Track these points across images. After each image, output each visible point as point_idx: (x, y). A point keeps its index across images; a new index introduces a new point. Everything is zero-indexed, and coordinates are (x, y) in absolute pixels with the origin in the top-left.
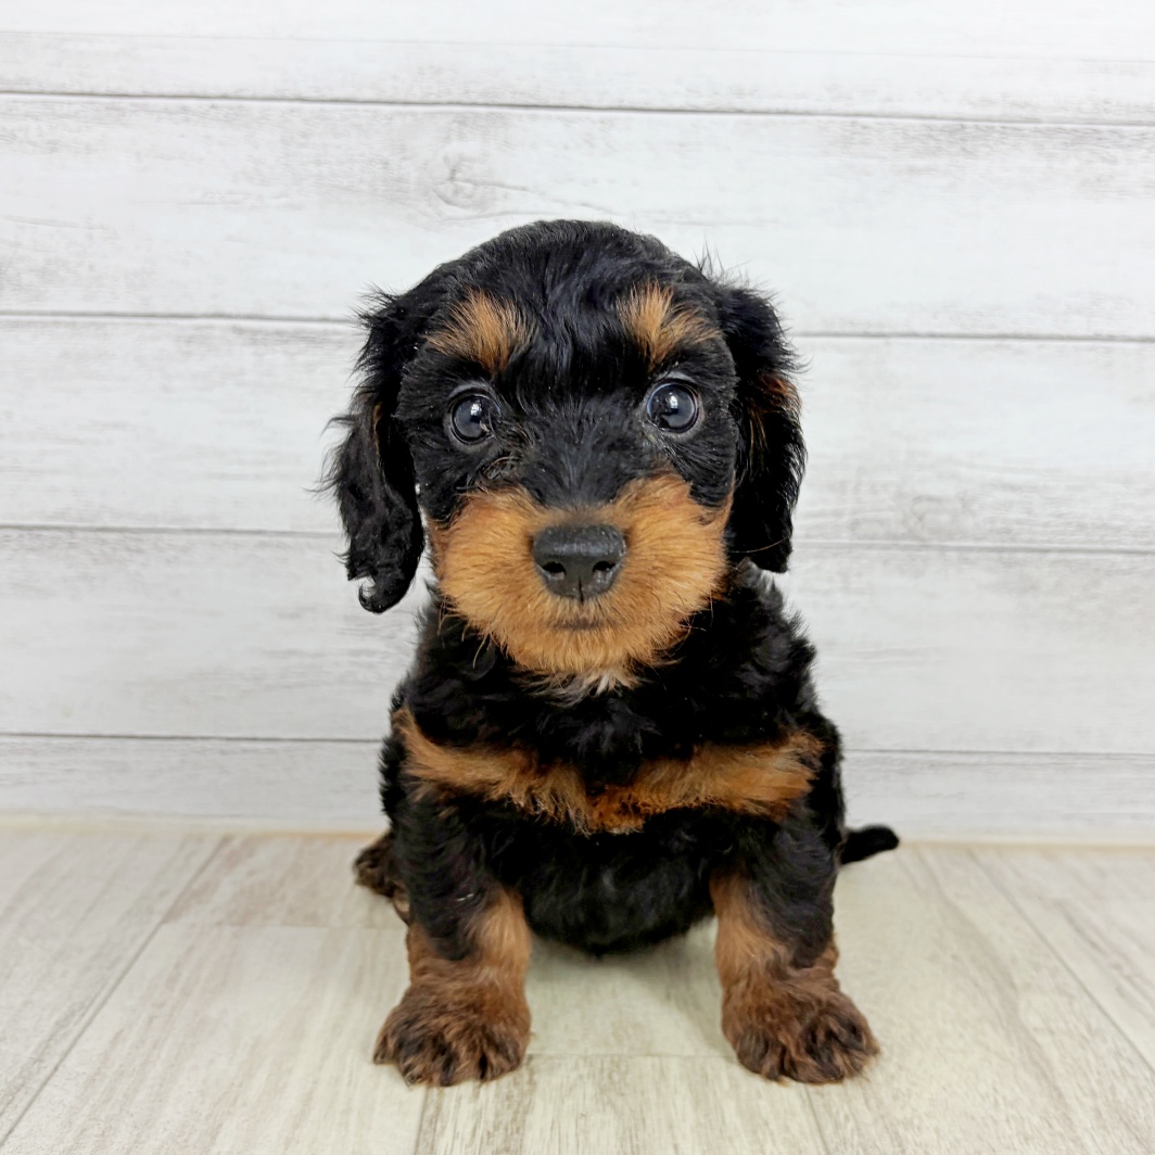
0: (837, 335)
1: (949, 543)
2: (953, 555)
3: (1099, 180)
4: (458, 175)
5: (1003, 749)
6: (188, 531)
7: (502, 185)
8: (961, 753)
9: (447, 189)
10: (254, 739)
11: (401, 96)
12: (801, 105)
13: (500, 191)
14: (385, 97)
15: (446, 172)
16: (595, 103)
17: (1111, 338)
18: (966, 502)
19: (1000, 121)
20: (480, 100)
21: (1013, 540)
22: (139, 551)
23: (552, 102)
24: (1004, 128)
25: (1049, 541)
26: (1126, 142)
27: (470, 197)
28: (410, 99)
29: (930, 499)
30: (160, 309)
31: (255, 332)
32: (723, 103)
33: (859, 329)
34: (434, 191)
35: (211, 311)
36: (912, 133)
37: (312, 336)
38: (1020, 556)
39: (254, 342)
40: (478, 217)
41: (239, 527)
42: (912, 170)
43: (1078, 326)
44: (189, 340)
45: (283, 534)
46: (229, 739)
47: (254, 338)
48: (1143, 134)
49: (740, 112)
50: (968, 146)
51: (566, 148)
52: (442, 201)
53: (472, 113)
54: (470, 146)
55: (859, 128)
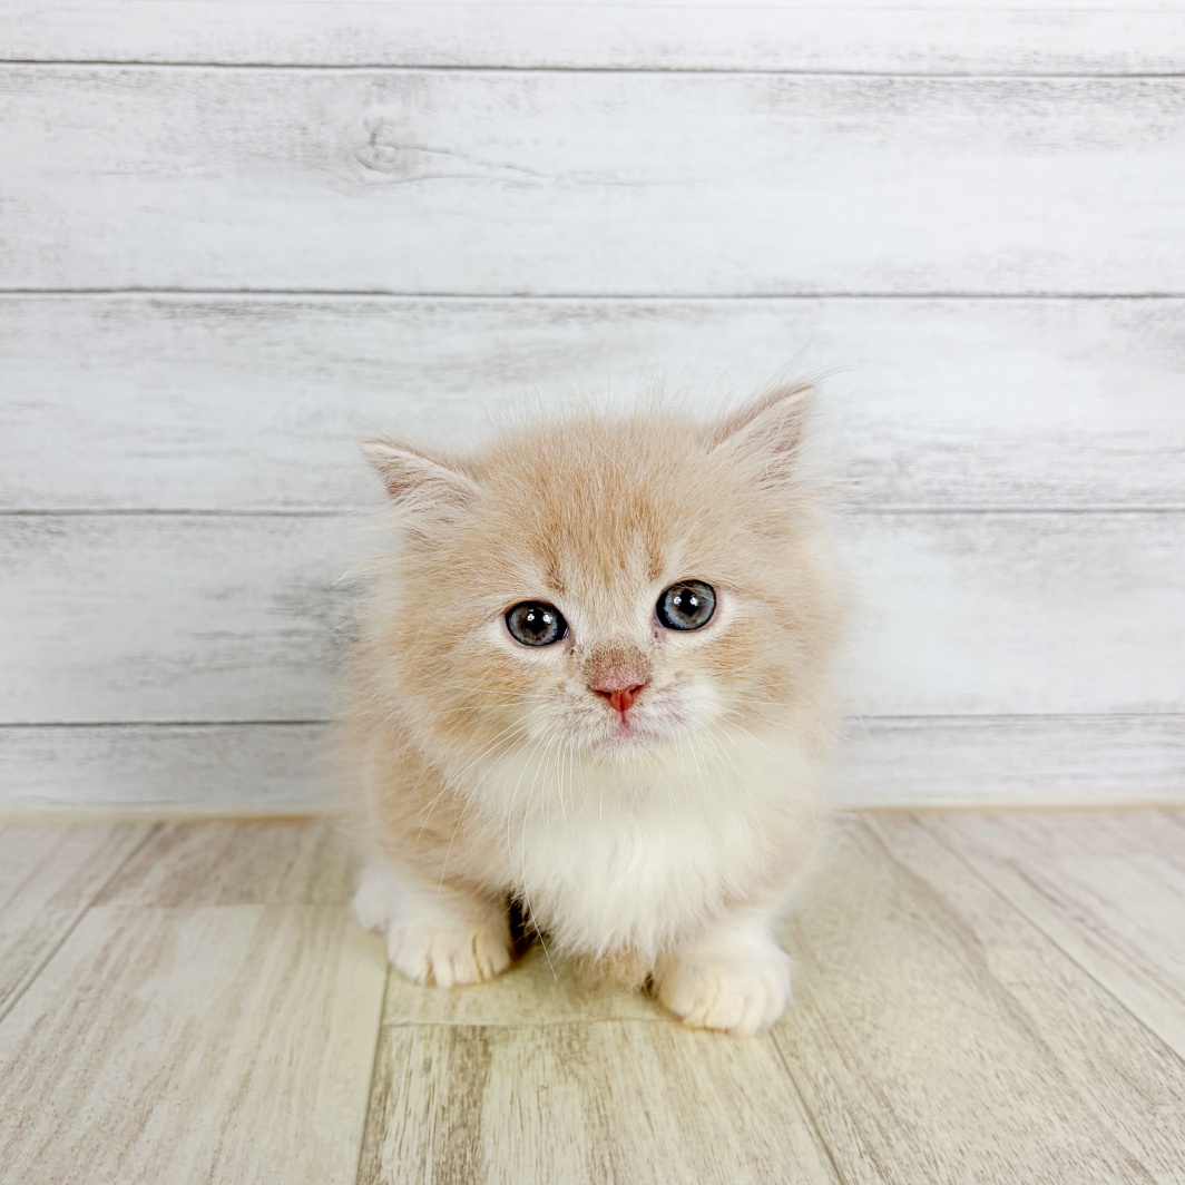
0: (770, 296)
1: (885, 506)
2: (890, 518)
4: (379, 139)
5: (942, 712)
6: (110, 512)
7: (424, 149)
8: (901, 717)
9: (369, 153)
10: (185, 724)
11: (319, 60)
12: (728, 62)
13: (422, 154)
14: (302, 61)
15: (367, 136)
16: (517, 64)
17: (1044, 295)
18: (901, 464)
19: (928, 75)
20: (400, 63)
21: (950, 501)
22: (61, 533)
23: (474, 62)
24: (932, 82)
25: (986, 502)
26: (1056, 94)
27: (391, 161)
28: (328, 62)
29: (867, 462)
30: (76, 285)
31: (173, 305)
32: (649, 61)
33: (792, 290)
34: (355, 156)
35: (129, 284)
36: (840, 90)
37: (232, 307)
38: (957, 517)
39: (173, 316)
40: (402, 182)
41: (164, 506)
42: (841, 128)
43: (1011, 283)
44: (107, 315)
45: (208, 513)
46: (159, 724)
47: (173, 311)
49: (666, 70)
50: (897, 101)
51: (489, 109)
52: (364, 168)
53: (392, 75)
54: (390, 109)
55: (786, 85)
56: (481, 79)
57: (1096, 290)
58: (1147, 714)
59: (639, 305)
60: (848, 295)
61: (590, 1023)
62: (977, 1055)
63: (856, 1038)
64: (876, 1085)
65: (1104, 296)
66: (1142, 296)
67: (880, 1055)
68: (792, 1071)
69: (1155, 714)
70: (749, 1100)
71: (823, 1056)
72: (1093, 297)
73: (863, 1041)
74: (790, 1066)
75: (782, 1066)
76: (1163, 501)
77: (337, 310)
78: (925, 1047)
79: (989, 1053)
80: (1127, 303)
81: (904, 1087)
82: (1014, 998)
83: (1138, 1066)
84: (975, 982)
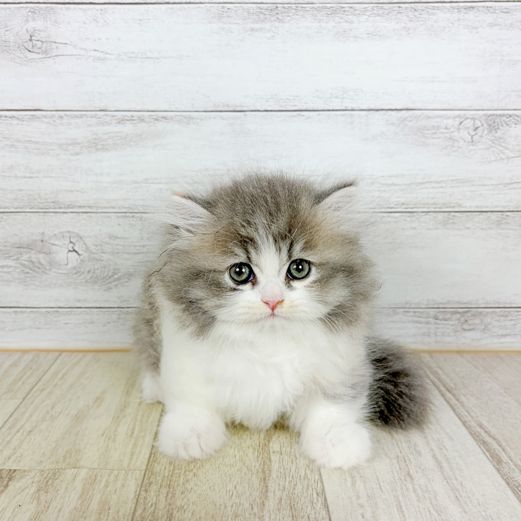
0: (221, 111)
3: (345, 32)
4: (33, 38)
7: (55, 42)
9: (29, 45)
13: (54, 45)
15: (29, 38)
16: (97, 1)
17: (353, 110)
19: (295, 4)
20: (42, 1)
24: (297, 7)
26: (357, 12)
27: (40, 48)
33: (232, 109)
34: (23, 46)
36: (252, 11)
40: (46, 58)
42: (252, 30)
43: (337, 104)
48: (366, 8)
49: (167, 3)
50: (280, 17)
51: (85, 24)
52: (27, 51)
53: (38, 7)
54: (38, 24)
55: (226, 10)
56: (80, 9)
57: (379, 107)
58: (406, 308)
59: (160, 116)
60: (259, 111)
61: (64, 469)
62: (231, 494)
63: (181, 482)
64: (172, 509)
65: (382, 110)
66: (402, 110)
67: (186, 491)
68: (139, 499)
69: (409, 308)
70: (108, 516)
71: (159, 491)
72: (378, 110)
73: (183, 484)
74: (140, 497)
75: (137, 497)
76: (412, 208)
77: (18, 119)
78: (210, 488)
79: (237, 492)
80: (394, 113)
81: (184, 511)
82: (271, 461)
83: (302, 501)
84: (258, 451)
